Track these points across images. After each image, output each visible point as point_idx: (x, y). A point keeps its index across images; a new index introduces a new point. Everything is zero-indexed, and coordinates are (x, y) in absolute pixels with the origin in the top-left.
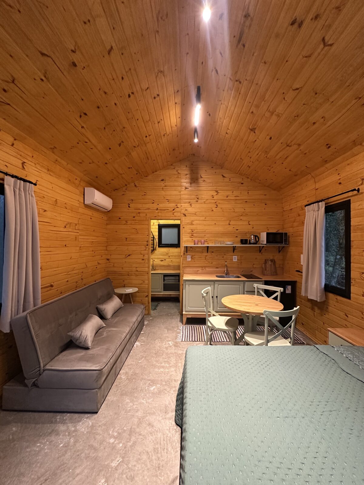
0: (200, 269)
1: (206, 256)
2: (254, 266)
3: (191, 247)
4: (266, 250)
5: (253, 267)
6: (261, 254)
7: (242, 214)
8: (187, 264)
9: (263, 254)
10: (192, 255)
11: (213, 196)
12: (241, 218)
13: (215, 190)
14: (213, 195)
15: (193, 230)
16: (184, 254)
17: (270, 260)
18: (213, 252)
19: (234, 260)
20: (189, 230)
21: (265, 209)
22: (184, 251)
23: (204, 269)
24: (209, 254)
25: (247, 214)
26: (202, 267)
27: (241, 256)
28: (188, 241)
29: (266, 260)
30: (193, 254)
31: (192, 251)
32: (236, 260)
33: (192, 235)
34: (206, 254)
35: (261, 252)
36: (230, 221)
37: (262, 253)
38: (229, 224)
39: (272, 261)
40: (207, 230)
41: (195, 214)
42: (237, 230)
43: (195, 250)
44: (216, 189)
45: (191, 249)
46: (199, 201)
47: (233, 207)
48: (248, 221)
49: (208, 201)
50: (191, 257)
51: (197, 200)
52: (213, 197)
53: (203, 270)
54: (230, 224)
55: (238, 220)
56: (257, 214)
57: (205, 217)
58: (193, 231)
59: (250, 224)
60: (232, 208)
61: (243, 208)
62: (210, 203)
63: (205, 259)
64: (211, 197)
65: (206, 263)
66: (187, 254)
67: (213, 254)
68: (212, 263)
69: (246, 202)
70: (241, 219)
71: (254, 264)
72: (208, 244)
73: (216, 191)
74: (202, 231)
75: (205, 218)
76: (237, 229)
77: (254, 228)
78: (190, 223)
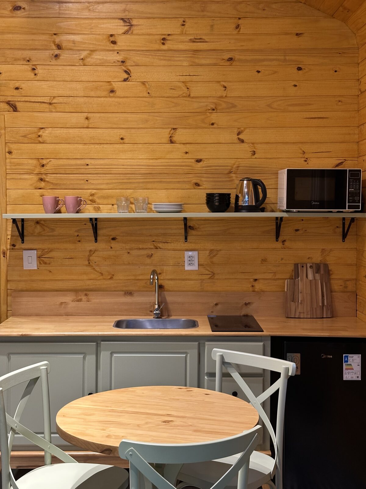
0: (68, 299)
1: (91, 251)
2: (258, 286)
3: (38, 222)
4: (297, 230)
5: (254, 291)
6: (279, 245)
7: (216, 104)
8: (25, 281)
9: (287, 244)
10: (43, 250)
11: (112, 39)
12: (214, 117)
13: (122, 15)
14: (111, 35)
15: (44, 162)
16: (14, 245)
17: (311, 267)
18: (114, 239)
19: (187, 268)
20: (30, 161)
21: (295, 86)
22: (12, 236)
23: (84, 298)
24: (101, 245)
25: (234, 106)
26: (76, 291)
27: (211, 251)
28: (25, 201)
29: (296, 265)
30: (46, 246)
31: (39, 235)
32: (195, 267)
33: (41, 180)
34: (92, 246)
35: (280, 239)
36: (174, 129)
37: (284, 241)
38: (172, 142)
39: (317, 268)
40: (93, 162)
41: (50, 104)
42: (199, 161)
43: (53, 230)
44: (125, 11)
45: (38, 229)
46: (65, 55)
47: (183, 79)
48: (236, 131)
49: (98, 56)
50: (39, 257)
51: (57, 52)
52: (114, 43)
53: (80, 300)
54: (174, 139)
55: (203, 125)
56: (269, 106)
57: (86, 115)
58: (43, 166)
59: (242, 141)
60: (180, 84)
61: (218, 82)
62: (102, 64)
63: (87, 263)
64: (108, 43)
65: (93, 276)
66: (24, 246)
67: (114, 244)
68: (111, 278)
69: (230, 59)
70: (213, 124)
71: (256, 280)
72: (98, 209)
73: (122, 19)
74: (77, 165)
75: (87, 118)
76: (199, 157)
77: (256, 156)
78: (34, 136)
